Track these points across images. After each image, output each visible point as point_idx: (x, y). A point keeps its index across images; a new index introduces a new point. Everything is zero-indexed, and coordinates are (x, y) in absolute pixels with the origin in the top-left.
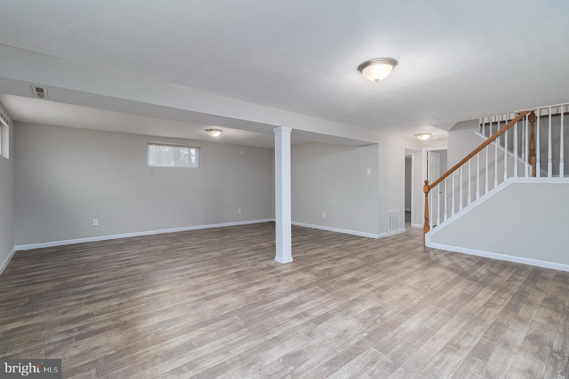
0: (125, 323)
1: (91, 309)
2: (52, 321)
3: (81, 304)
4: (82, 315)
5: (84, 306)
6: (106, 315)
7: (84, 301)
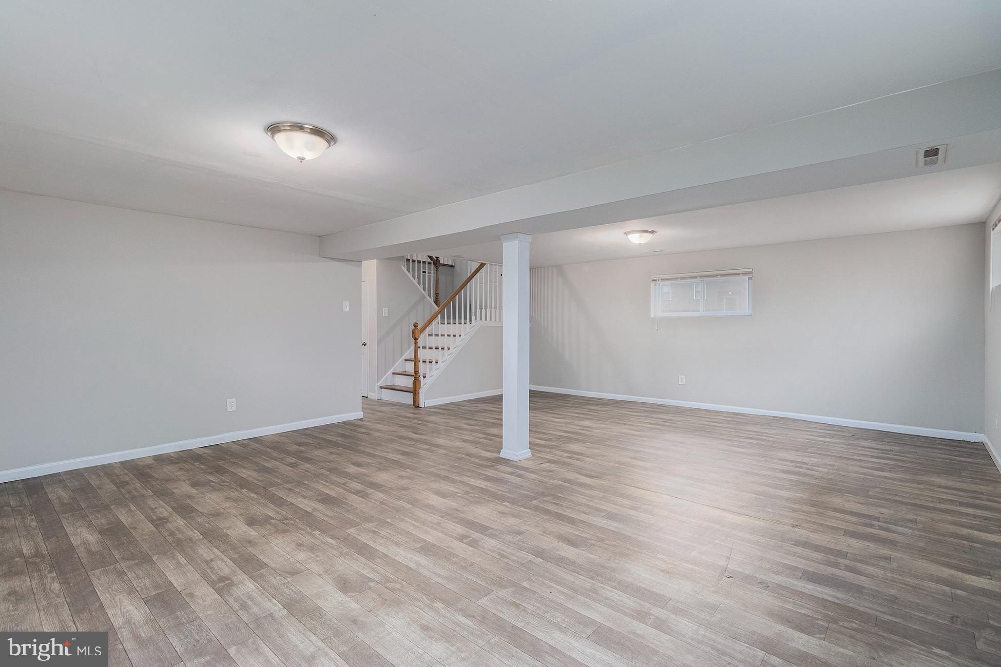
0: (813, 506)
1: (844, 541)
2: (909, 554)
3: (856, 560)
4: (861, 539)
5: (851, 553)
6: (828, 524)
7: (847, 562)
